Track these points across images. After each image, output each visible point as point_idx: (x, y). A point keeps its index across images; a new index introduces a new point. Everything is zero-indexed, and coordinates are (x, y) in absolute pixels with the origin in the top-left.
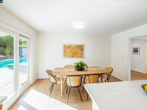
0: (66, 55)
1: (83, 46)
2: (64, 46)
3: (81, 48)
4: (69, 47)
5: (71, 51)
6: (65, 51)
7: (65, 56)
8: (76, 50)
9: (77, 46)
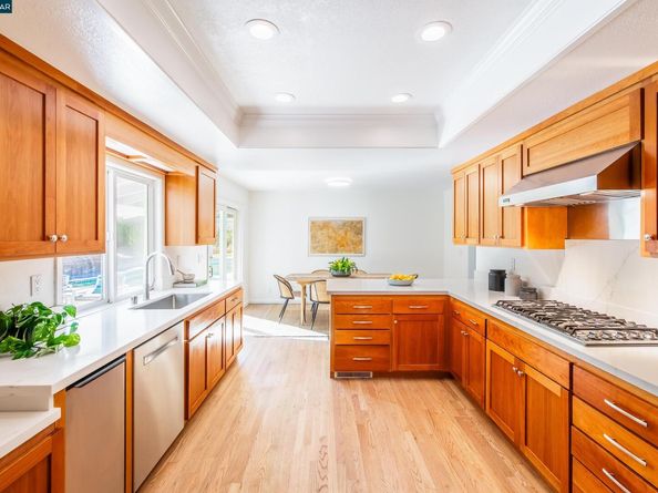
0: (317, 247)
1: (360, 222)
2: (313, 223)
3: (357, 228)
4: (326, 225)
5: (330, 238)
6: (313, 237)
7: (314, 248)
8: (342, 232)
9: (345, 224)
